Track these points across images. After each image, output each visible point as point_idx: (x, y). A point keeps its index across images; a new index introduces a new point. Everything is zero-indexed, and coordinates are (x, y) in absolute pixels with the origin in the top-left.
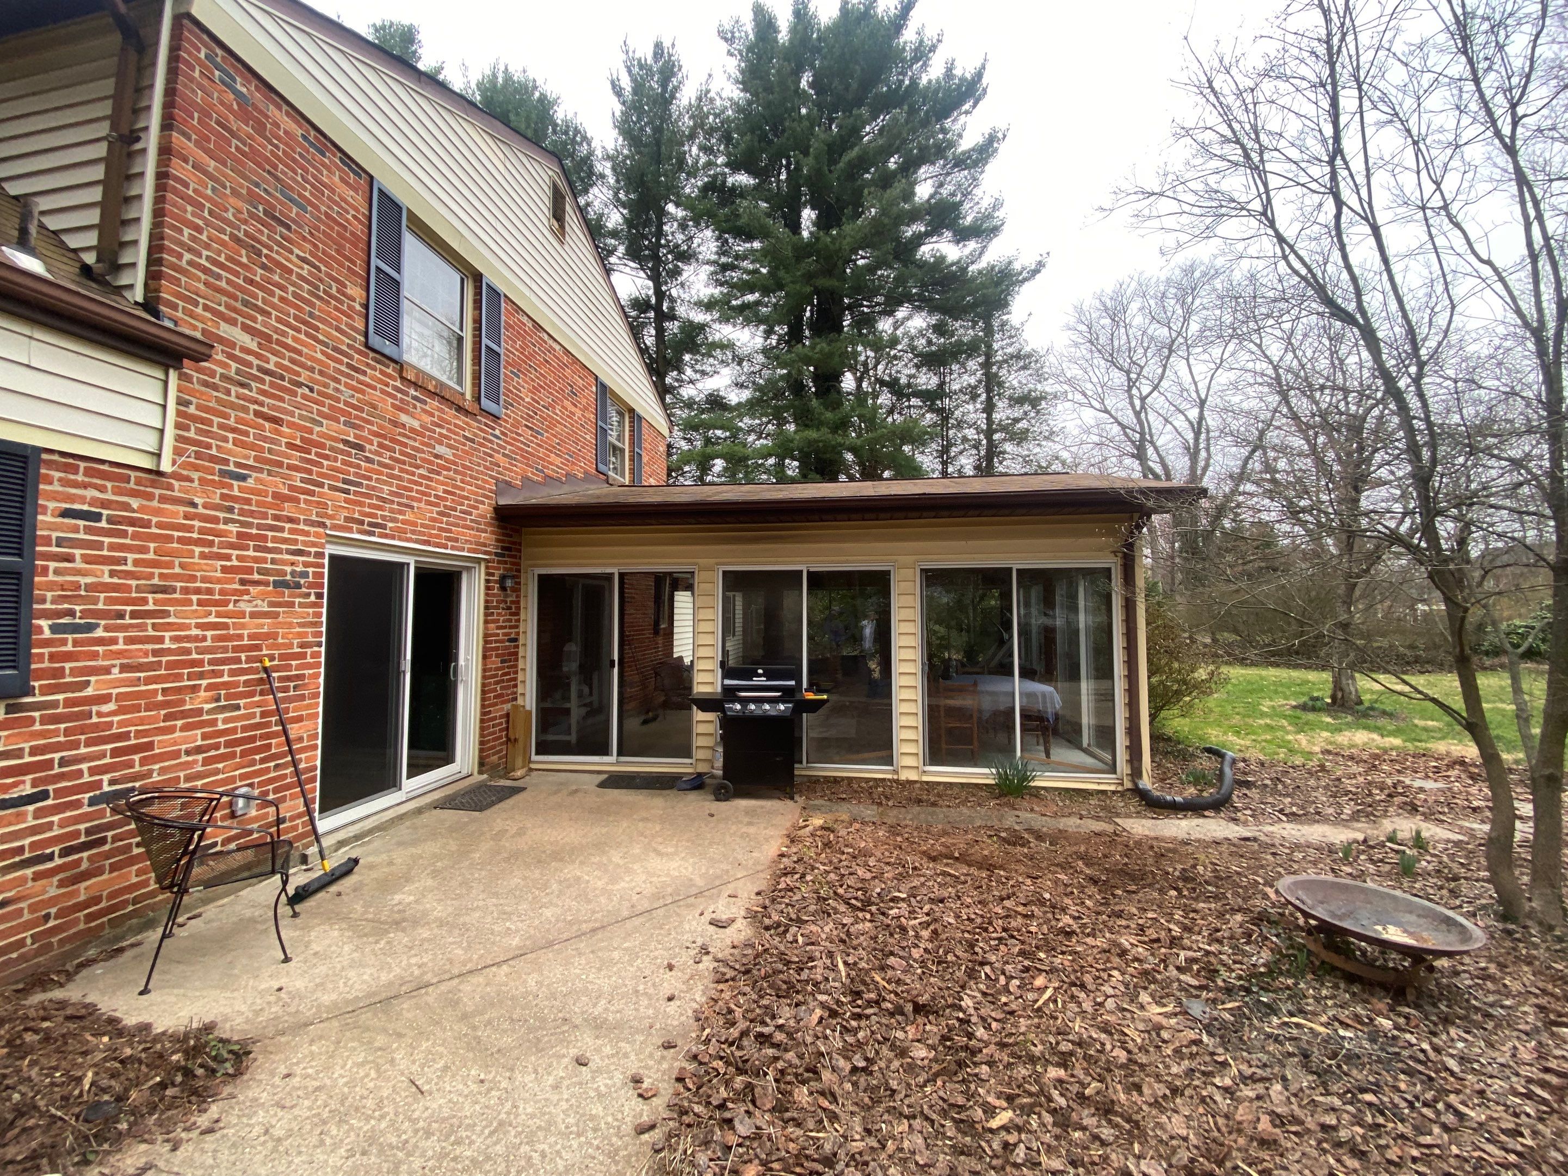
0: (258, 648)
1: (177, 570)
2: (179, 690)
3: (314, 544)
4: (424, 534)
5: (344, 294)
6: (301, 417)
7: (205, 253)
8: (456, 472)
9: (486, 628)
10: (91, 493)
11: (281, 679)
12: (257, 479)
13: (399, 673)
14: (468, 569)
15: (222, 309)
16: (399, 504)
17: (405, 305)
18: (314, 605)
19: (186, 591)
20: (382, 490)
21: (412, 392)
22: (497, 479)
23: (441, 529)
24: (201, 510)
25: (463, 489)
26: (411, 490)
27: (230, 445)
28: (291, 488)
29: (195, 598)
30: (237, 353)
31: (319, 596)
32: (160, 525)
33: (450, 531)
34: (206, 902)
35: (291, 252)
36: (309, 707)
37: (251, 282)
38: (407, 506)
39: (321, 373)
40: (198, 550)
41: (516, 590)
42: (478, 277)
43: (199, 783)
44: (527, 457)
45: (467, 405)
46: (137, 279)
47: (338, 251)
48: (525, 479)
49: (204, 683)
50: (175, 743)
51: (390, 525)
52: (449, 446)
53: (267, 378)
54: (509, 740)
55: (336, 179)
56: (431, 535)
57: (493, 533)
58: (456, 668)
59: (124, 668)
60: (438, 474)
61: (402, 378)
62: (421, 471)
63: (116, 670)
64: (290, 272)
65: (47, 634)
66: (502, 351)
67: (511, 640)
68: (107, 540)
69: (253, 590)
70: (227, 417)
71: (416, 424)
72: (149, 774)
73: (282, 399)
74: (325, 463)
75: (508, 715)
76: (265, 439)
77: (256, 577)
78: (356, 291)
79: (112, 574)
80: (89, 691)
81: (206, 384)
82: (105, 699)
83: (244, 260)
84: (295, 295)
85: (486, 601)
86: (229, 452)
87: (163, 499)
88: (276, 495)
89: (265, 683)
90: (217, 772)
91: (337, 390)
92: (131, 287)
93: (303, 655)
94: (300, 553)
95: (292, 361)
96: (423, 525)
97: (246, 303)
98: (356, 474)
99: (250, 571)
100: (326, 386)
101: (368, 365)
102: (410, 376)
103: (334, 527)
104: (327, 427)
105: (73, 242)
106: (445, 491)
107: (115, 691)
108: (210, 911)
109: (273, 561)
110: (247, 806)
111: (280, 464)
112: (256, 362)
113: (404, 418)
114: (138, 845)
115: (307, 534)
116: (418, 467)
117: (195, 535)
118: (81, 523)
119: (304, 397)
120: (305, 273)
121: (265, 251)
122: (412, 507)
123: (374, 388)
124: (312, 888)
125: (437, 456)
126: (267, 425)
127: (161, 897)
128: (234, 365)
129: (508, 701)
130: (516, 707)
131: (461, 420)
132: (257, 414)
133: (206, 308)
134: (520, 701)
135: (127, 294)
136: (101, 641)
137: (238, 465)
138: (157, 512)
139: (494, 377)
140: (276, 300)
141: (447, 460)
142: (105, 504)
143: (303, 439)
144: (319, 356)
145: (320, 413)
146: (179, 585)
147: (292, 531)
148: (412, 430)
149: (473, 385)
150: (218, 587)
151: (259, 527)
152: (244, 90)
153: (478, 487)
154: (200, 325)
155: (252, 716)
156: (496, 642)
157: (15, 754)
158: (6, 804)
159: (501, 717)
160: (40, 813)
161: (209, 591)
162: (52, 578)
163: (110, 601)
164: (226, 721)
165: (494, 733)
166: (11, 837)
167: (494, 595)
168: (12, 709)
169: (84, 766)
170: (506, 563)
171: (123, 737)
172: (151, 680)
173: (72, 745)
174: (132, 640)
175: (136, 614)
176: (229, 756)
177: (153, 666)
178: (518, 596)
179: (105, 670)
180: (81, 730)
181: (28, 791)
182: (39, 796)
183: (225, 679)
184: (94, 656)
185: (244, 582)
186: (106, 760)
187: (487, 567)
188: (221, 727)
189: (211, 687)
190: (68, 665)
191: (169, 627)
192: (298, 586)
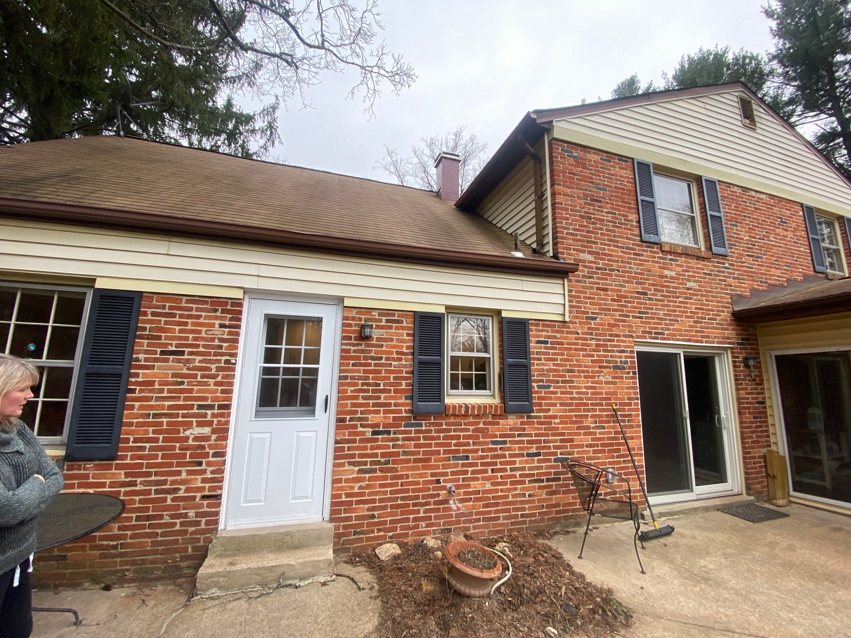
0: (609, 399)
1: (575, 362)
2: (581, 416)
3: (629, 347)
4: (687, 335)
5: (628, 221)
6: (616, 285)
7: (571, 227)
8: (702, 296)
9: (737, 394)
10: (544, 333)
11: (622, 416)
12: (601, 319)
13: (683, 419)
14: (719, 355)
15: (579, 248)
16: (670, 320)
17: (658, 212)
18: (632, 378)
19: (579, 371)
20: (659, 314)
21: (669, 257)
22: (731, 295)
23: (697, 331)
24: (581, 335)
25: (708, 305)
26: (675, 311)
27: (589, 305)
28: (615, 320)
29: (582, 374)
30: (587, 264)
31: (634, 373)
32: (568, 344)
33: (703, 332)
34: (600, 522)
35: (603, 211)
36: (636, 432)
37: (589, 232)
38: (674, 320)
39: (622, 262)
40: (581, 353)
41: (758, 367)
42: (698, 179)
43: (592, 462)
44: (751, 276)
45: (703, 254)
46: (549, 248)
47: (622, 202)
48: (753, 291)
49: (590, 414)
50: (581, 441)
51: (666, 332)
52: (695, 281)
53: (600, 271)
54: (768, 475)
55: (617, 169)
56: (691, 336)
57: (733, 330)
58: (719, 419)
59: (562, 404)
60: (691, 299)
61: (662, 251)
62: (680, 299)
63: (558, 405)
64: (603, 220)
65: (536, 389)
66: (722, 215)
67: (758, 403)
68: (551, 351)
69: (605, 371)
70: (586, 293)
71: (673, 274)
72: (573, 453)
73: (607, 279)
74: (629, 305)
75: (765, 457)
76: (602, 299)
77: (605, 364)
78: (633, 217)
79: (554, 365)
80: (551, 413)
81: (577, 281)
82: (555, 417)
83: (585, 224)
84: (607, 230)
85: (735, 375)
86: (588, 308)
87: (568, 333)
88: (609, 325)
89: (614, 417)
90: (598, 458)
91: (630, 268)
92: (548, 251)
93: (630, 404)
94: (623, 351)
95: (609, 260)
96: (685, 331)
97: (588, 242)
98: (645, 308)
99: (602, 361)
100: (625, 267)
101: (643, 250)
102: (666, 248)
103: (638, 337)
104: (629, 287)
105: (528, 242)
106: (696, 308)
107: (559, 414)
108: (602, 527)
109: (612, 357)
110: (613, 479)
111: (609, 310)
112: (594, 266)
113: (666, 272)
114: (572, 485)
115: (624, 342)
116: (678, 297)
117: (580, 347)
118: (543, 345)
119: (616, 275)
120: (609, 218)
121: (593, 216)
122: (678, 321)
123: (648, 261)
124: (651, 535)
125: (688, 289)
126: (602, 292)
127: (581, 513)
128: (586, 270)
129: (764, 447)
130: (771, 452)
131: (700, 264)
132: (598, 289)
133: (574, 249)
134: (773, 448)
135: (547, 254)
136: (552, 393)
137: (592, 313)
138: (566, 338)
139: (718, 232)
140: (599, 236)
141: (695, 290)
142: (549, 337)
143: (617, 295)
144: (620, 254)
145: (624, 281)
146: (576, 369)
147: (618, 341)
148: (671, 278)
149: (705, 241)
150: (590, 369)
151: (604, 340)
152: (576, 154)
153: (718, 302)
154: (572, 257)
155: (610, 433)
156: (747, 403)
157: (530, 435)
158: (528, 455)
159: (759, 457)
160: (539, 461)
161: (588, 372)
162: (536, 367)
163: (554, 376)
164: (600, 433)
165: (756, 468)
166: (530, 469)
167: (741, 371)
168: (528, 417)
169: (551, 445)
170: (746, 349)
171: (563, 434)
172: (570, 411)
173: (547, 435)
174: (562, 393)
175: (563, 382)
176: (603, 451)
177: (571, 405)
178: (761, 372)
179: (555, 405)
180: (550, 429)
181: (535, 451)
182: (538, 454)
183: (598, 413)
184: (551, 398)
185: (600, 367)
186: (558, 444)
187: (732, 353)
188: (598, 436)
189: (593, 416)
190: (543, 402)
191: (574, 388)
192: (624, 368)
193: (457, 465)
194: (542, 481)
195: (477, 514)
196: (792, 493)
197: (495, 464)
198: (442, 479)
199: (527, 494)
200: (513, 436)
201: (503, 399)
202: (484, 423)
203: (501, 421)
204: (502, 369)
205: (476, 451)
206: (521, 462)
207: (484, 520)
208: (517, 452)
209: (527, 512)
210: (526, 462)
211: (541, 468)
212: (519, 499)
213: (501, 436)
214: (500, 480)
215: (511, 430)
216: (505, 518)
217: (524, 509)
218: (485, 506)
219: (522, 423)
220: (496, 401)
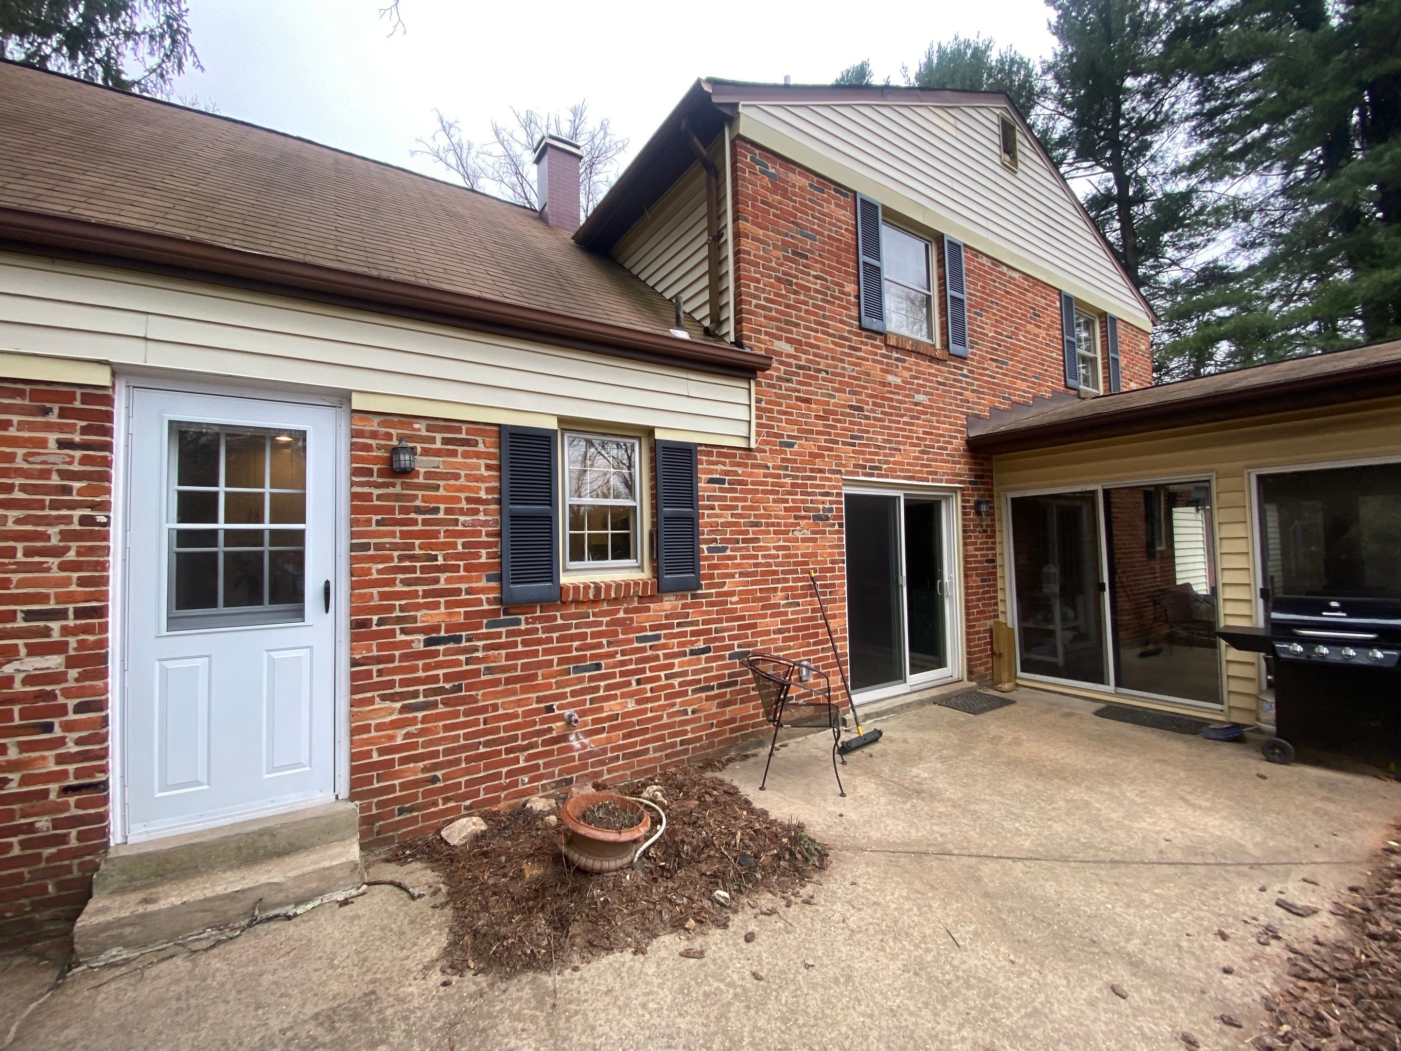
0: (807, 563)
1: (762, 511)
2: (767, 590)
3: (835, 487)
4: (909, 471)
5: (843, 293)
6: (823, 395)
7: (763, 295)
8: (932, 414)
9: (965, 550)
10: (720, 467)
11: (822, 586)
12: (800, 446)
13: (898, 587)
14: (947, 498)
15: (774, 331)
16: (890, 449)
17: (885, 285)
18: (838, 532)
19: (768, 525)
20: (877, 440)
21: (895, 355)
22: (967, 414)
23: (923, 465)
24: (772, 471)
25: (938, 428)
26: (898, 436)
27: (784, 424)
28: (820, 448)
29: (771, 529)
30: (784, 359)
31: (840, 525)
32: (753, 483)
33: (930, 466)
34: (789, 736)
35: (809, 274)
36: (839, 608)
37: (788, 306)
38: (896, 449)
39: (833, 358)
40: (771, 497)
41: (991, 514)
42: (939, 238)
43: (781, 653)
44: (994, 388)
45: (938, 354)
46: (730, 328)
47: (838, 262)
48: (994, 410)
49: (780, 586)
50: (767, 625)
51: (884, 466)
52: (926, 393)
53: (801, 372)
54: (993, 654)
55: (833, 206)
56: (915, 472)
57: (966, 463)
58: (942, 584)
59: (741, 575)
60: (918, 418)
61: (887, 345)
62: (905, 419)
63: (737, 576)
64: (808, 289)
65: (706, 553)
66: (964, 297)
67: (988, 561)
68: (729, 495)
69: (803, 522)
70: (780, 405)
71: (898, 381)
72: (755, 644)
73: (810, 385)
74: (839, 425)
75: (991, 631)
76: (802, 415)
77: (803, 513)
78: (850, 288)
79: (733, 515)
80: (726, 589)
81: (769, 386)
82: (732, 594)
83: (783, 292)
84: (815, 306)
85: (964, 526)
86: (784, 429)
87: (754, 466)
88: (811, 455)
89: (812, 589)
90: (790, 648)
91: (843, 368)
92: (728, 333)
93: (832, 570)
94: (827, 494)
95: (815, 355)
96: (908, 464)
97: (787, 323)
98: (859, 430)
99: (798, 509)
100: (836, 367)
101: (862, 343)
102: (892, 342)
103: (848, 473)
104: (840, 398)
105: (698, 316)
106: (924, 433)
107: (738, 589)
108: (792, 743)
109: (812, 502)
110: (808, 675)
111: (811, 432)
112: (794, 362)
113: (890, 378)
114: (753, 689)
115: (830, 480)
116: (902, 416)
117: (769, 488)
118: (717, 486)
119: (824, 379)
120: (818, 287)
121: (795, 280)
122: (900, 450)
123: (867, 360)
124: (853, 746)
125: (916, 404)
126: (803, 405)
127: (766, 727)
128: (782, 368)
129: (990, 618)
130: (999, 624)
131: (934, 368)
132: (798, 399)
133: (766, 333)
134: (1001, 619)
135: (726, 339)
136: (730, 558)
137: (789, 437)
138: (750, 475)
139: (959, 322)
140: (802, 314)
141: (924, 406)
142: (727, 473)
143: (824, 411)
144: (831, 346)
145: (834, 389)
146: (763, 521)
147: (822, 479)
148: (897, 386)
149: (942, 334)
150: (783, 521)
151: (803, 478)
152: (773, 171)
153: (951, 424)
154: (763, 346)
155: (806, 611)
156: (975, 562)
157: (696, 623)
158: (693, 653)
159: (985, 631)
160: (708, 660)
161: (779, 525)
162: (706, 520)
163: (732, 533)
164: (793, 613)
165: (980, 646)
166: (695, 672)
167: (971, 520)
168: (694, 597)
169: (726, 634)
170: (979, 490)
171: (742, 618)
172: (754, 583)
173: (720, 621)
174: (743, 557)
175: (744, 541)
176: (796, 638)
177: (754, 574)
178: (993, 520)
179: (732, 576)
180: (724, 612)
181: (702, 646)
182: (707, 650)
183: (791, 584)
184: (727, 566)
185: (796, 517)
186: (735, 632)
187: (963, 495)
188: (790, 617)
189: (784, 589)
190: (716, 572)
191: (760, 548)
192: (827, 518)
193: (581, 680)
194: (712, 688)
195: (613, 749)
196: (1020, 674)
197: (643, 671)
198: (556, 704)
199: (690, 710)
200: (671, 626)
201: (656, 571)
202: (626, 611)
203: (652, 606)
204: (655, 524)
205: (613, 655)
206: (681, 665)
207: (625, 757)
208: (676, 650)
209: (690, 736)
210: (690, 663)
211: (710, 669)
212: (678, 719)
213: (653, 628)
214: (649, 695)
215: (667, 617)
216: (656, 750)
217: (685, 732)
218: (626, 736)
219: (684, 606)
220: (645, 575)
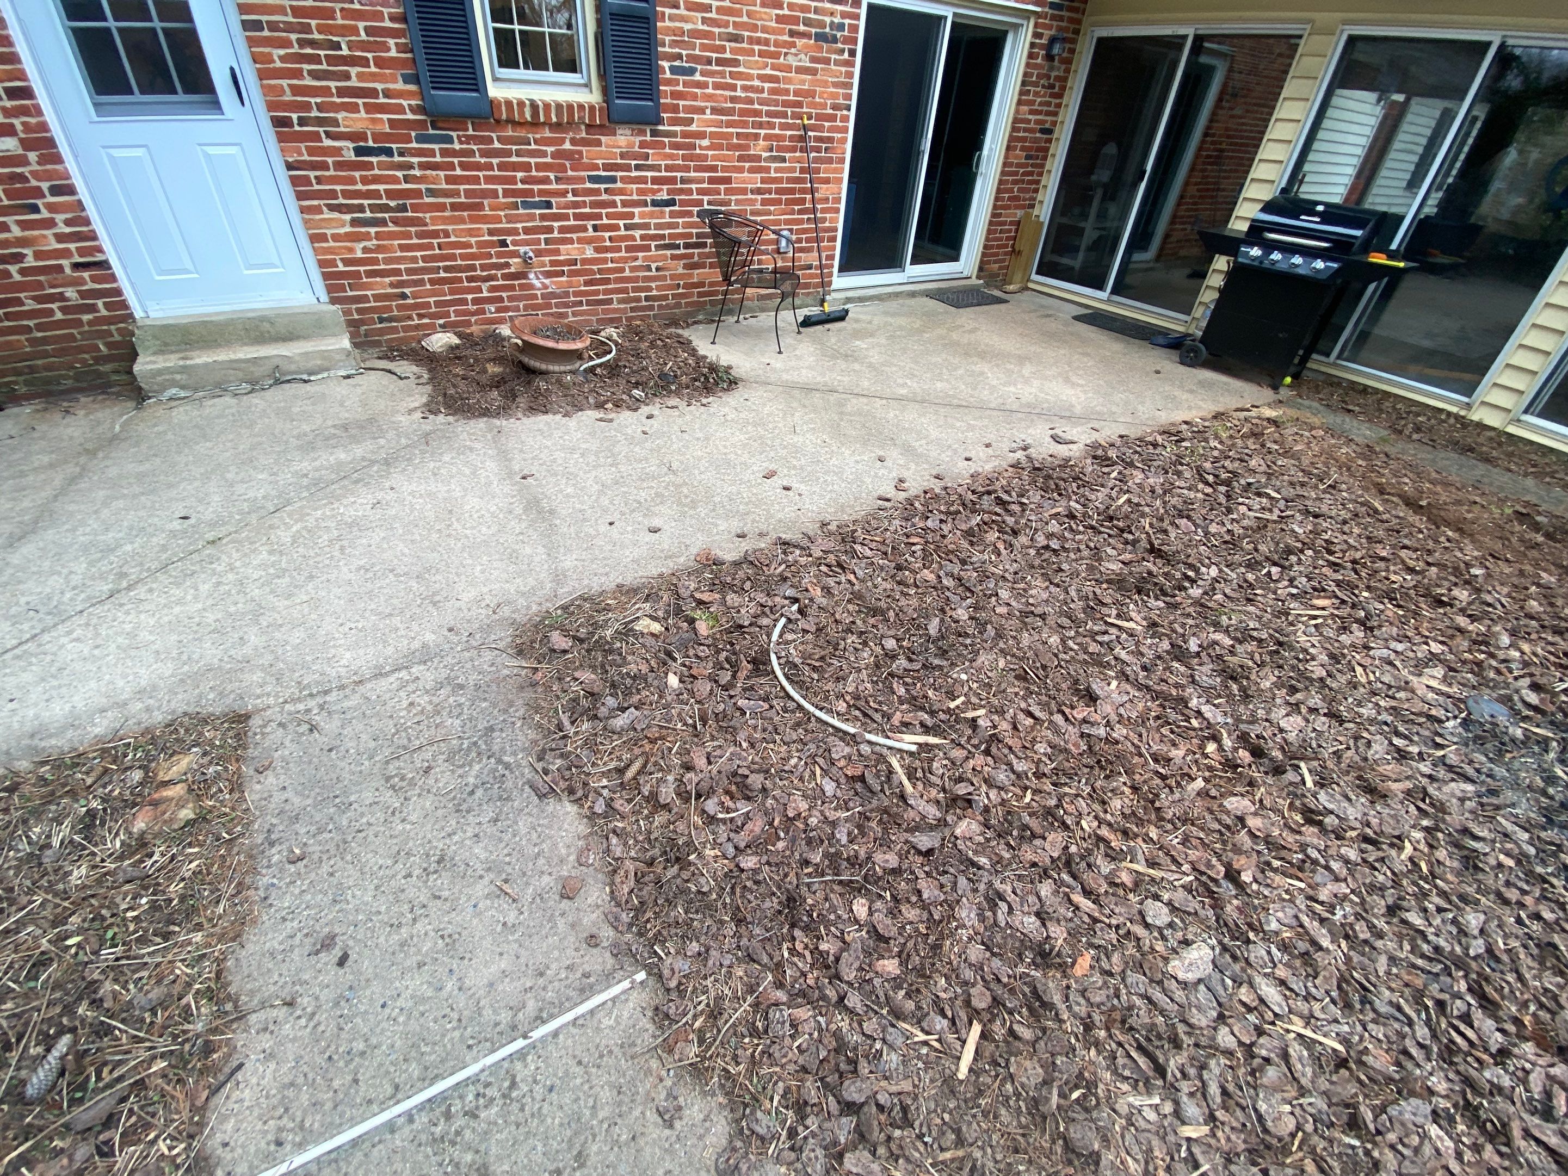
0: (799, 104)
1: (746, 19)
2: (747, 136)
9: (1018, 111)
11: (816, 139)
13: (919, 154)
14: (1014, 27)
18: (850, 64)
19: (751, 41)
29: (756, 48)
31: (854, 53)
34: (756, 311)
36: (835, 171)
41: (1066, 61)
43: (759, 219)
49: (763, 132)
50: (744, 182)
54: (1013, 252)
58: (979, 158)
59: (714, 111)
63: (708, 111)
65: (668, 75)
67: (1043, 131)
69: (800, 42)
72: (728, 203)
75: (1018, 223)
77: (802, 28)
80: (694, 127)
82: (702, 135)
85: (1026, 74)
89: (802, 140)
90: (769, 213)
99: (797, 21)
107: (709, 130)
108: (756, 317)
109: (816, 11)
129: (1023, 207)
130: (1031, 216)
134: (1034, 210)
136: (698, 85)
146: (746, 34)
150: (772, 37)
155: (793, 170)
156: (1025, 130)
157: (656, 168)
158: (655, 203)
159: (1011, 223)
160: (672, 214)
161: (767, 42)
162: (668, 23)
163: (704, 47)
164: (777, 170)
165: (1001, 239)
166: (658, 226)
167: (1036, 66)
168: (654, 133)
169: (694, 186)
170: (1061, 19)
171: (714, 169)
172: (730, 124)
173: (687, 169)
174: (717, 86)
175: (720, 62)
176: (777, 202)
177: (729, 112)
178: (1067, 71)
179: (702, 111)
180: (691, 158)
181: (666, 197)
182: (671, 203)
183: (777, 131)
184: (695, 97)
185: (792, 33)
186: (705, 185)
187: (1036, 26)
188: (773, 175)
189: (767, 138)
190: (681, 103)
191: (738, 76)
192: (835, 40)
193: (531, 218)
194: (678, 247)
195: (576, 294)
196: (1034, 277)
197: (599, 217)
198: (509, 239)
199: (654, 266)
200: (627, 168)
201: (605, 91)
202: (573, 142)
203: (603, 139)
204: (599, 23)
205: (564, 193)
206: (642, 215)
207: (589, 303)
208: (635, 197)
209: (654, 293)
210: (652, 214)
211: (676, 226)
212: (641, 274)
213: (607, 167)
214: (608, 244)
215: (623, 156)
216: (620, 301)
217: (650, 289)
218: (587, 283)
219: (643, 145)
220: (593, 97)
